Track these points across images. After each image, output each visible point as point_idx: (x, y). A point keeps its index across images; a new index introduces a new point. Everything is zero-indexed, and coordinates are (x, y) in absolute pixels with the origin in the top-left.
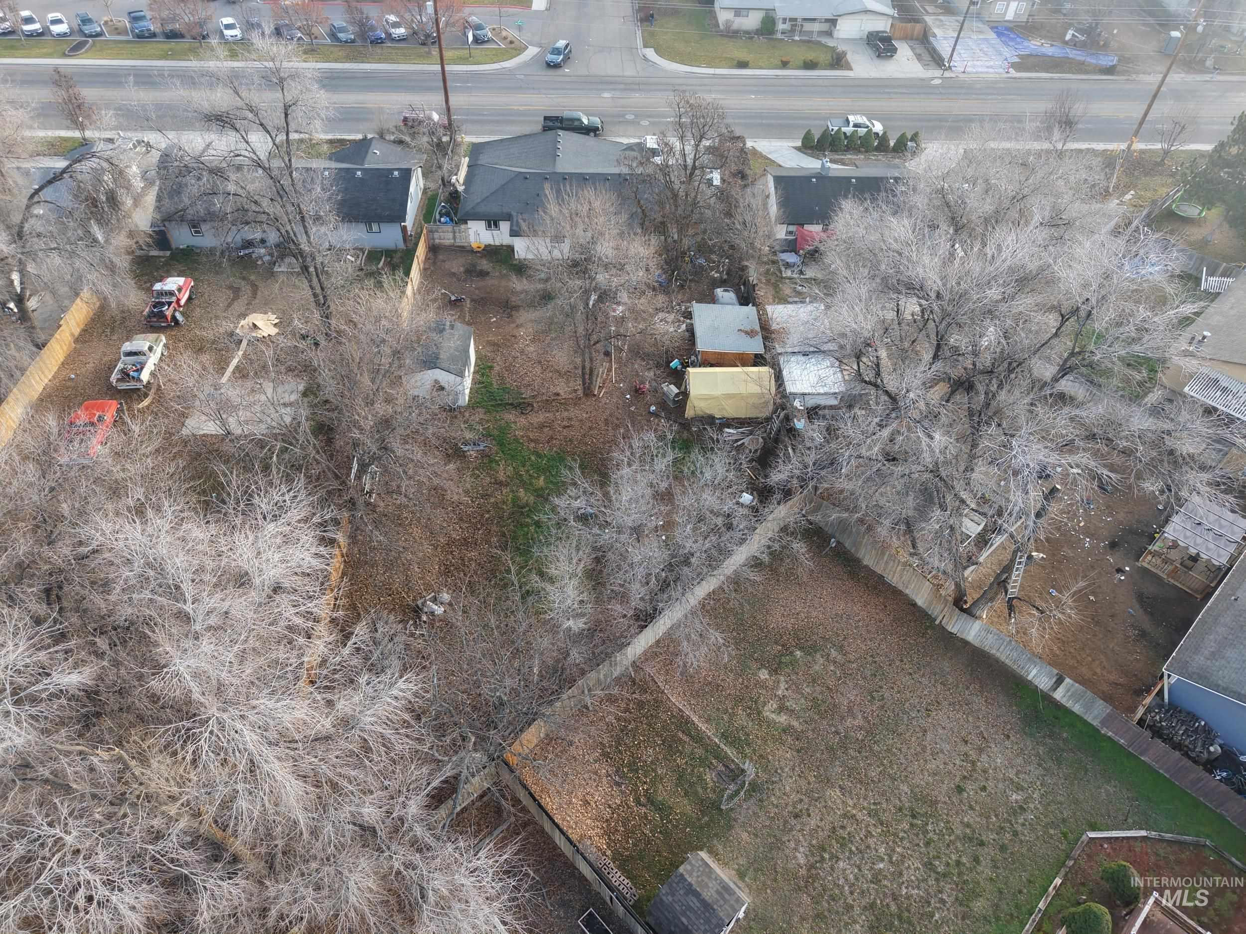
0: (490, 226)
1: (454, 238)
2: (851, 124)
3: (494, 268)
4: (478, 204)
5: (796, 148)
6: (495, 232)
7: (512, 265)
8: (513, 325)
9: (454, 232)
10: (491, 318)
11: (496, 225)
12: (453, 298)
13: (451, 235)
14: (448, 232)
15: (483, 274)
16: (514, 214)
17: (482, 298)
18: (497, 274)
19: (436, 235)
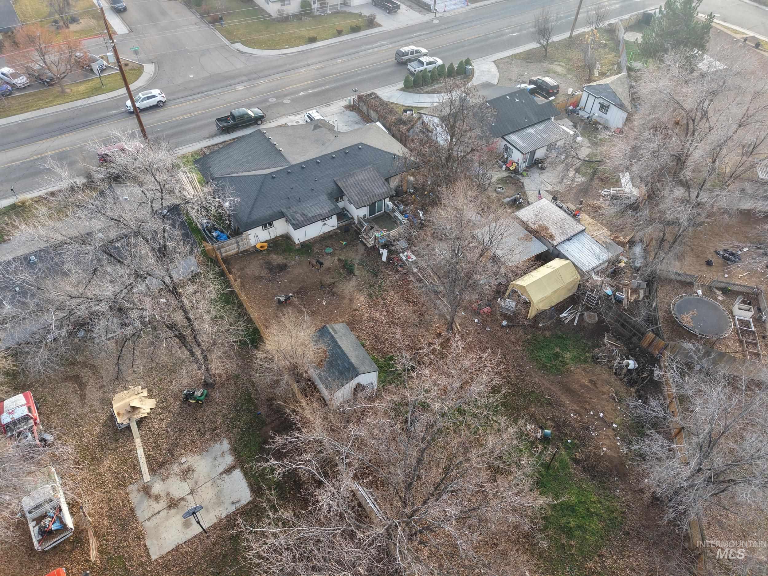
0: (266, 226)
1: (238, 247)
2: (425, 64)
3: (286, 259)
4: (250, 213)
5: (402, 90)
6: (271, 230)
7: (297, 250)
8: (347, 301)
9: (237, 242)
10: (321, 302)
11: (270, 224)
12: (282, 299)
13: (235, 246)
14: (232, 244)
15: (283, 268)
16: (284, 210)
17: (300, 288)
18: (293, 263)
19: (223, 250)
